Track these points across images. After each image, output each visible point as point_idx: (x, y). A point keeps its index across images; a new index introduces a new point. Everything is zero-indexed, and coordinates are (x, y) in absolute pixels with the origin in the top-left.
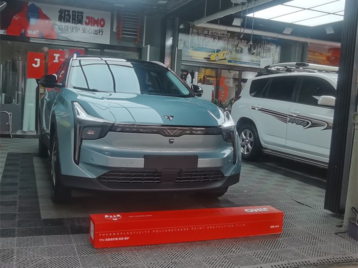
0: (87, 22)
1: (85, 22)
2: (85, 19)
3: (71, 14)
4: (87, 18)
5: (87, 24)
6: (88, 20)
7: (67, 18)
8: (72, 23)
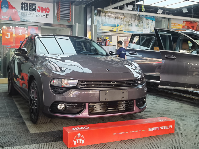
2: (37, 8)
6: (39, 9)
7: (26, 8)
8: (29, 11)
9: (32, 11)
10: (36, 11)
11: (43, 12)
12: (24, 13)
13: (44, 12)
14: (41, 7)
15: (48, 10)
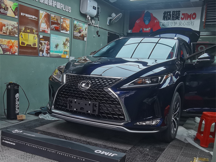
0: (183, 17)
1: (181, 17)
2: (181, 16)
3: (171, 14)
4: (183, 14)
5: (182, 19)
6: (183, 16)
7: (168, 17)
8: (172, 20)
9: (175, 19)
10: (179, 19)
11: (187, 19)
12: (166, 23)
13: (189, 19)
14: (186, 14)
15: (194, 16)
